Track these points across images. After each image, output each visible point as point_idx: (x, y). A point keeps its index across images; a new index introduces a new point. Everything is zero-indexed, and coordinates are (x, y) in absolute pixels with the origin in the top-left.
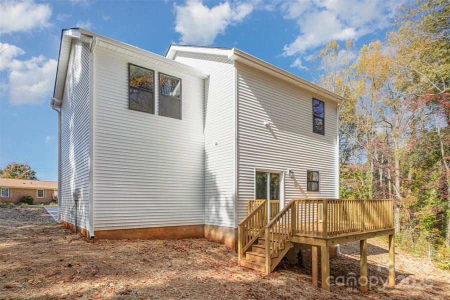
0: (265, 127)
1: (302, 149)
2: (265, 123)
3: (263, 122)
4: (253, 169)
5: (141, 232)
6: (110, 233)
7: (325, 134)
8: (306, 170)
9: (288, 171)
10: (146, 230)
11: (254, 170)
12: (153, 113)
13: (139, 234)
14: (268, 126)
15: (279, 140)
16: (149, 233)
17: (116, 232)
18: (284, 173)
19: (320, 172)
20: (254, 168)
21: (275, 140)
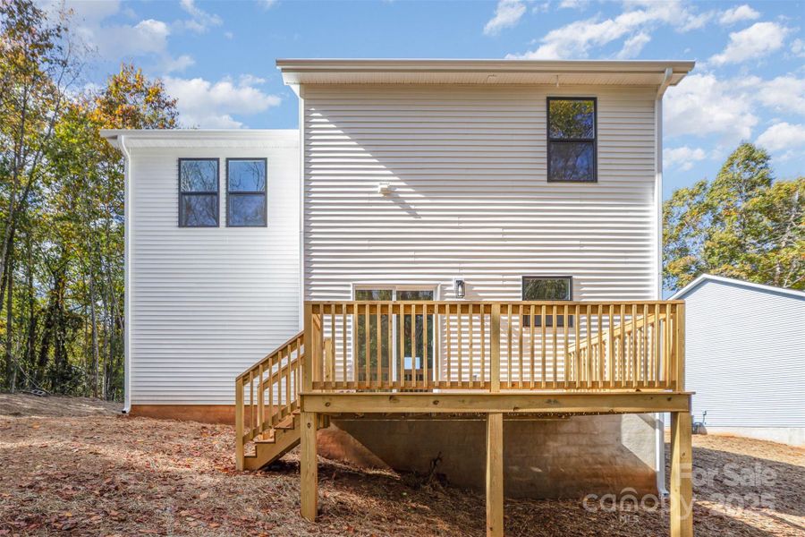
0: (382, 195)
1: (503, 228)
2: (380, 187)
3: (376, 186)
4: (348, 286)
5: (200, 411)
6: (155, 409)
7: (599, 179)
8: (520, 277)
9: (453, 283)
10: (207, 409)
11: (351, 289)
12: (218, 226)
13: (197, 413)
14: (388, 193)
15: (423, 219)
16: (213, 414)
17: (163, 408)
18: (439, 287)
19: (574, 277)
20: (350, 283)
21: (412, 219)
